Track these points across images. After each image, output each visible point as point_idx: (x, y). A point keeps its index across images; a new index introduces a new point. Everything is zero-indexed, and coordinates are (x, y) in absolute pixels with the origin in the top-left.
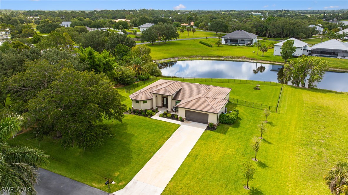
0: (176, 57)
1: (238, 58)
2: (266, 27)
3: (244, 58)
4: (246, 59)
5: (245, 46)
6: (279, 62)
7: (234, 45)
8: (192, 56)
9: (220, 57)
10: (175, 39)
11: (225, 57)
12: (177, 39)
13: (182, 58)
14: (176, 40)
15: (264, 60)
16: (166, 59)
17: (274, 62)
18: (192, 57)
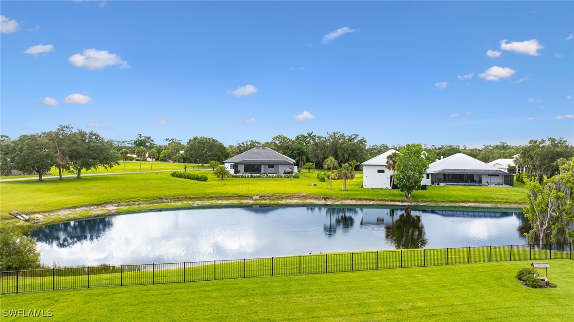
0: (110, 203)
1: (288, 197)
2: (299, 150)
3: (305, 197)
4: (310, 198)
5: (281, 177)
6: (394, 201)
7: (258, 177)
8: (160, 198)
9: (241, 197)
10: (106, 168)
11: (254, 198)
12: (111, 166)
13: (129, 205)
14: (109, 169)
15: (355, 199)
16: (75, 207)
17: (381, 200)
18: (160, 201)
